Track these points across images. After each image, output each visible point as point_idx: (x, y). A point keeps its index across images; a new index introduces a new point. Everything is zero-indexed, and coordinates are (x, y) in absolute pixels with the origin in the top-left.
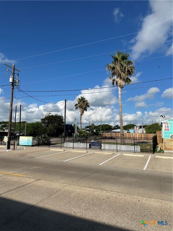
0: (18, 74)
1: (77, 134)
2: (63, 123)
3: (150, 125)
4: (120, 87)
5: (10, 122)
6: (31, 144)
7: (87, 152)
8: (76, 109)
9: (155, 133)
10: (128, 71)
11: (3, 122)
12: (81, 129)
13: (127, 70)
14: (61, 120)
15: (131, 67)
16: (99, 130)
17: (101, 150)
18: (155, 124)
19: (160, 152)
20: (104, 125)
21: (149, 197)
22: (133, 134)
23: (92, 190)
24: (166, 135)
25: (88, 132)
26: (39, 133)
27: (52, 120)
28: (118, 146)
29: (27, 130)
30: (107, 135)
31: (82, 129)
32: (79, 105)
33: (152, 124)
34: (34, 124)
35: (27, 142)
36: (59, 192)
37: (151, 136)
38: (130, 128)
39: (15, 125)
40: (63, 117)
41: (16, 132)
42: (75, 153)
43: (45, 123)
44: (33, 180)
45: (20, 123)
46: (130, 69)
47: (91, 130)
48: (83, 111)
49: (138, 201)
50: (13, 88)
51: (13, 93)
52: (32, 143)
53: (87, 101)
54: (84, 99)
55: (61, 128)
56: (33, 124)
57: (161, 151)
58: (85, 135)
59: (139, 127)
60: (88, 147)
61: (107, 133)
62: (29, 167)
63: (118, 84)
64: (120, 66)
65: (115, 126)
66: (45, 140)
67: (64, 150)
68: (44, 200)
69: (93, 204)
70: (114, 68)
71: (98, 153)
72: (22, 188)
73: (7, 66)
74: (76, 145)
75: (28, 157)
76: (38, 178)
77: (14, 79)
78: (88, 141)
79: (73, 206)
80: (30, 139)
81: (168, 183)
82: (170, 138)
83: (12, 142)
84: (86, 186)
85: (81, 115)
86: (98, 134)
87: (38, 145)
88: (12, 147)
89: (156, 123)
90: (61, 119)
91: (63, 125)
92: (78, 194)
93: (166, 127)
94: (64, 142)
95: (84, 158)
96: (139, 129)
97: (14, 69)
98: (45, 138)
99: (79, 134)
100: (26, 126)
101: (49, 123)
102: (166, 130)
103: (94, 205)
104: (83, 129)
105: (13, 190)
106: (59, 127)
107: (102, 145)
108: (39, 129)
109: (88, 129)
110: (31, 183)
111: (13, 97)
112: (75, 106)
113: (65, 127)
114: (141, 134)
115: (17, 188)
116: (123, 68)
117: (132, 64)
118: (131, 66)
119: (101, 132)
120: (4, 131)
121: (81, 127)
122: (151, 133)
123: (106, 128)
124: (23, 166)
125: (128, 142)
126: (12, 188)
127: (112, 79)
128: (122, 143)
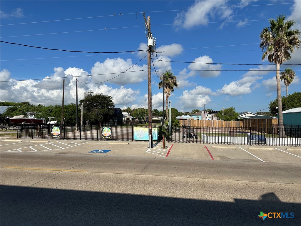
43: (85, 107)
52: (158, 137)
59: (208, 112)
85: (167, 97)
96: (207, 115)
114: (222, 121)
128: (283, 136)
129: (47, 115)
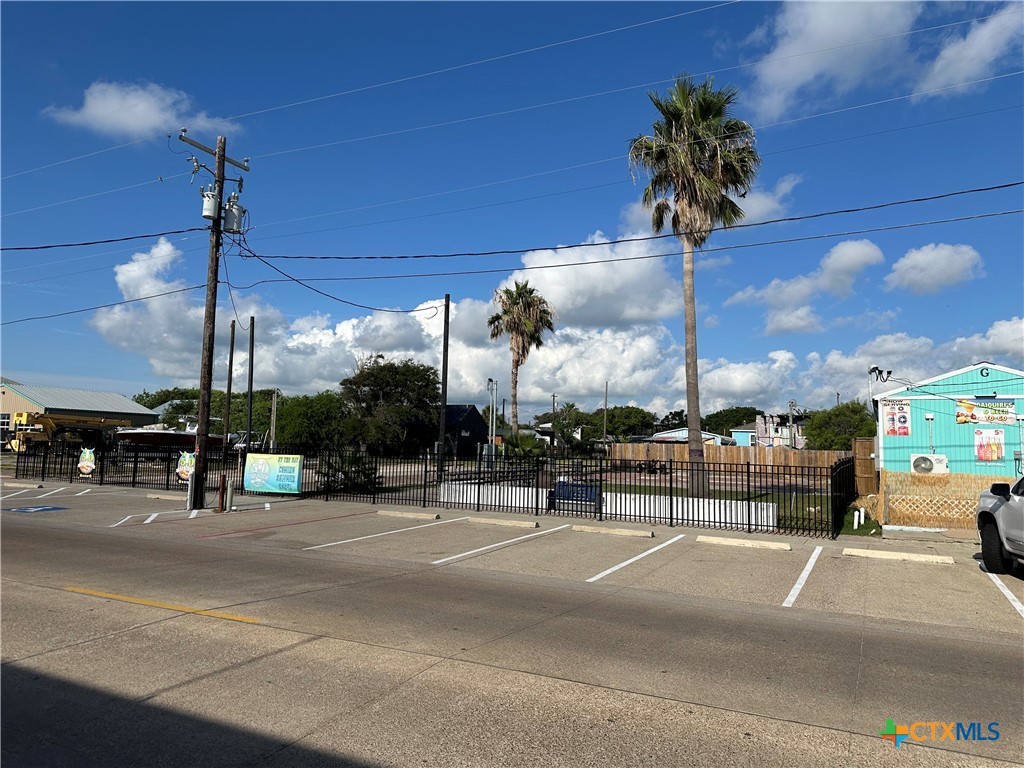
0: (241, 181)
1: (496, 447)
2: (435, 397)
3: (824, 412)
4: (688, 239)
5: (202, 392)
6: (294, 487)
7: (537, 526)
8: (494, 335)
9: (848, 447)
10: (728, 168)
11: (179, 390)
12: (515, 427)
13: (720, 162)
14: (427, 386)
15: (738, 150)
16: (597, 431)
17: (601, 519)
18: (847, 406)
19: (864, 530)
20: (617, 412)
21: (792, 719)
22: (746, 449)
23: (546, 683)
24: (891, 455)
25: (548, 439)
26: (331, 440)
27: (388, 384)
28: (677, 501)
29: (281, 429)
30: (629, 456)
31: (520, 427)
32: (506, 318)
33: (838, 408)
34: (312, 401)
35: (279, 478)
36: (403, 691)
37: (830, 458)
38: (738, 424)
39: (229, 403)
40: (435, 374)
41: (235, 435)
42: (486, 529)
43: (358, 400)
44: (295, 638)
45: (250, 395)
46: (733, 158)
47: (563, 432)
48: (524, 347)
49: (742, 736)
50: (218, 245)
51: (217, 266)
52: (301, 484)
53: (542, 301)
54: (531, 291)
55: (426, 420)
56: (306, 403)
57: (871, 527)
58: (530, 451)
59: (778, 420)
60: (544, 503)
61: (630, 445)
62: (282, 585)
63: (682, 228)
64: (690, 145)
65: (667, 417)
66: (357, 472)
67: (438, 517)
68: (335, 721)
69: (546, 743)
70: (662, 155)
71: (587, 529)
72: (246, 669)
73: (193, 143)
74: (490, 494)
75: (280, 541)
76: (318, 630)
77: (220, 203)
78: (543, 478)
79: (460, 748)
80: (291, 464)
81: (885, 666)
82: (913, 470)
83: (213, 477)
84: (524, 666)
85: (517, 364)
86: (593, 450)
87: (328, 491)
88: (211, 498)
89: (853, 403)
90: (428, 380)
91: (437, 407)
92: (483, 699)
93: (893, 420)
94: (440, 480)
95: (522, 550)
96: (777, 431)
97: (223, 159)
98: (356, 461)
99: (507, 449)
100: (274, 409)
101: (375, 397)
102: (893, 432)
103: (547, 747)
104: (527, 427)
105: (210, 675)
106: (417, 417)
107: (604, 495)
108: (334, 424)
109: (549, 425)
110: (285, 649)
111: (216, 281)
112: (491, 322)
113: (443, 417)
114: (785, 451)
115: (225, 669)
116: (703, 153)
117: (746, 135)
118: (741, 145)
119: (603, 442)
120: (179, 429)
121: (515, 416)
122: (829, 448)
123: (627, 422)
124: (258, 577)
125: (723, 488)
126: (203, 667)
127: (654, 204)
128: (695, 491)
129: (262, 424)
